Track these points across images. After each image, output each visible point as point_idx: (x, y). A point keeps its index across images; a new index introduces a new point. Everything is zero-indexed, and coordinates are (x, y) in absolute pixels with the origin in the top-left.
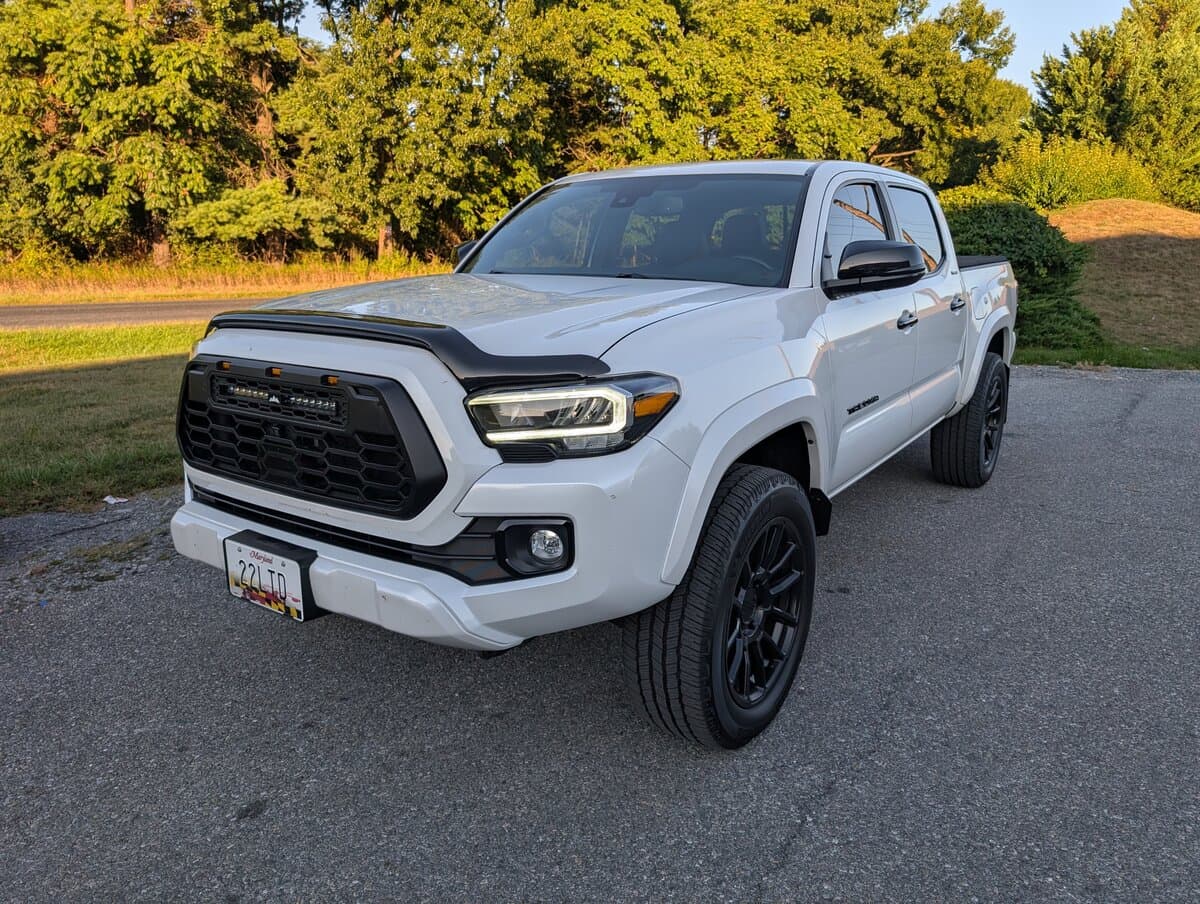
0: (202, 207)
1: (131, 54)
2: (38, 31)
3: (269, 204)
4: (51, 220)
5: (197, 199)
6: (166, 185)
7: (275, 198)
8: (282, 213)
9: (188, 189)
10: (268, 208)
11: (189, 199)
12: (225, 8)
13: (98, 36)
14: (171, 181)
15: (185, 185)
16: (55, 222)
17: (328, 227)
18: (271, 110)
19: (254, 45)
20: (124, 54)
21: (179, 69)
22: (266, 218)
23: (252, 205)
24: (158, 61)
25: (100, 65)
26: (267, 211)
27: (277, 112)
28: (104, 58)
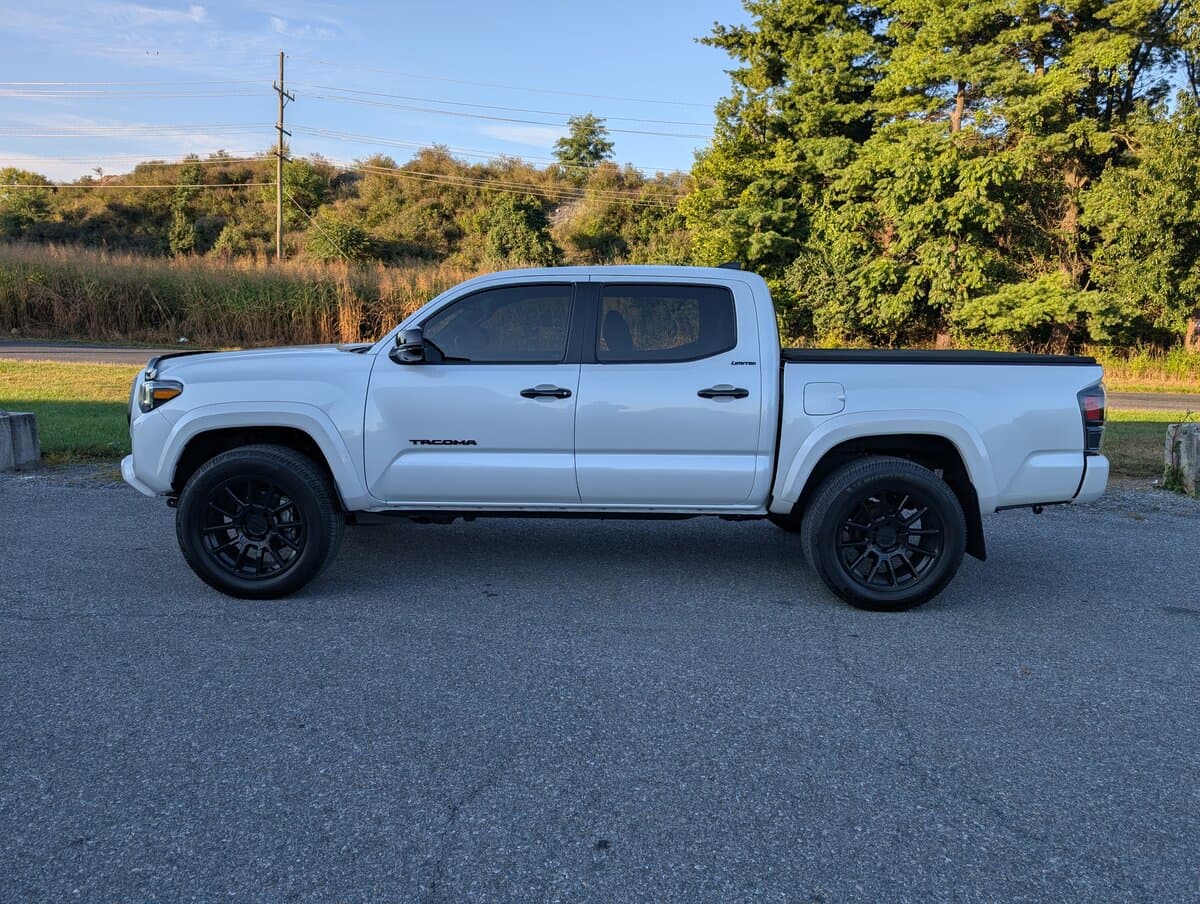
0: (976, 302)
1: (942, 171)
2: (878, 163)
3: (1044, 297)
4: (859, 314)
5: (973, 293)
6: (947, 282)
7: (1051, 292)
8: (1056, 306)
9: (966, 285)
10: (1042, 301)
11: (966, 295)
12: (1035, 116)
13: (917, 161)
14: (952, 278)
15: (964, 282)
16: (862, 315)
17: (1108, 320)
18: (1078, 204)
19: (1061, 144)
20: (935, 173)
21: (981, 178)
22: (1036, 311)
23: (1028, 299)
24: (963, 173)
25: (913, 185)
26: (1042, 304)
27: (1083, 205)
28: (917, 178)
